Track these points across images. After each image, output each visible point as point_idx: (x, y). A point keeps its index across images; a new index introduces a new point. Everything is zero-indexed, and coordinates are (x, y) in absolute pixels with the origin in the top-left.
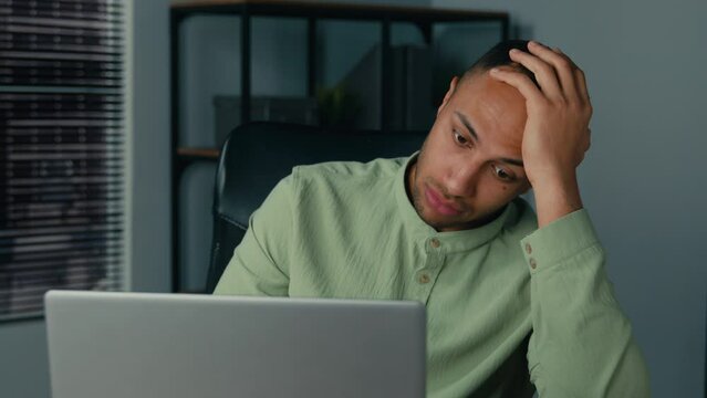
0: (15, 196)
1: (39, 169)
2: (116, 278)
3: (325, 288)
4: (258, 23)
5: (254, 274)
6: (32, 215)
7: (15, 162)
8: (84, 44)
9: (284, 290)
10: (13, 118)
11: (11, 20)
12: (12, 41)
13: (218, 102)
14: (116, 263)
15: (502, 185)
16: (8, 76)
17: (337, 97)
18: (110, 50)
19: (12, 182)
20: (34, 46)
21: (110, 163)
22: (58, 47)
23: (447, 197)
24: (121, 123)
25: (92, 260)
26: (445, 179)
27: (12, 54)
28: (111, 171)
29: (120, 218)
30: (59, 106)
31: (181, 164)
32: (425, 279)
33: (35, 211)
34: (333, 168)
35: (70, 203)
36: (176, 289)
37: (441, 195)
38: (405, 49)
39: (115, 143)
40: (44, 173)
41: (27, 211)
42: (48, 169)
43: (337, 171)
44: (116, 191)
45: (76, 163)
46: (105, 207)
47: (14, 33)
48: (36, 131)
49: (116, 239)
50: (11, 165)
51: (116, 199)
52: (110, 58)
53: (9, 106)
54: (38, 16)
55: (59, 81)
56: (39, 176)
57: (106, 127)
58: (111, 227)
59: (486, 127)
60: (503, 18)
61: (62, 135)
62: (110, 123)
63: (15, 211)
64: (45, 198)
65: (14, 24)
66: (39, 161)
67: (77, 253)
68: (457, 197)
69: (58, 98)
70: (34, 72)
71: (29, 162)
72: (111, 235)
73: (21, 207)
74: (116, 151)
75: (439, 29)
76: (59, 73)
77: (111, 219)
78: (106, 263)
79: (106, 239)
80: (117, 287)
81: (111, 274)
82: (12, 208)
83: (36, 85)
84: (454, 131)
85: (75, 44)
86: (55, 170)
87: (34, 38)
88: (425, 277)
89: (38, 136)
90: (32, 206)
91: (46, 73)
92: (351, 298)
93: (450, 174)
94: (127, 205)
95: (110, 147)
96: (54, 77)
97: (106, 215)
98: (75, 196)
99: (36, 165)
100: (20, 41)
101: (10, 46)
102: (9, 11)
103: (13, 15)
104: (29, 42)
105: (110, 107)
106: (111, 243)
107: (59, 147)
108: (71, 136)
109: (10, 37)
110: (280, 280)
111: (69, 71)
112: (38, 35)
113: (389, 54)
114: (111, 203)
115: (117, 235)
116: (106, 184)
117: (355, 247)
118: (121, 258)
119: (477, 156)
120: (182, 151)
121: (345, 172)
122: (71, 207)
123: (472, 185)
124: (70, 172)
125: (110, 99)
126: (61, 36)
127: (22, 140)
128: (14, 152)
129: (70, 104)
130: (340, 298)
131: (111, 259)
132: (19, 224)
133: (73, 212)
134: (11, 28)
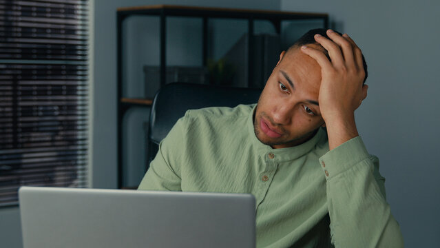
0: (22, 128)
1: (37, 111)
2: (83, 179)
3: (202, 185)
4: (170, 21)
5: (160, 177)
6: (33, 139)
7: (22, 107)
8: (65, 34)
9: (178, 187)
10: (21, 80)
11: (20, 19)
12: (21, 32)
13: (147, 69)
14: (83, 169)
15: (309, 118)
16: (18, 53)
17: (221, 66)
18: (80, 37)
19: (21, 119)
20: (35, 35)
21: (80, 108)
22: (50, 36)
23: (273, 124)
24: (86, 83)
25: (70, 168)
26: (272, 113)
27: (21, 40)
28: (80, 113)
29: (86, 142)
30: (50, 72)
31: (123, 108)
32: (266, 179)
33: (35, 137)
34: (211, 111)
35: (56, 132)
36: (120, 186)
37: (269, 123)
38: (263, 37)
39: (83, 95)
40: (41, 113)
41: (29, 137)
42: (42, 111)
43: (213, 113)
44: (83, 125)
45: (61, 107)
46: (76, 135)
47: (22, 27)
48: (35, 88)
49: (83, 155)
50: (20, 109)
51: (83, 130)
52: (80, 43)
53: (19, 72)
54: (36, 17)
55: (50, 57)
56: (38, 116)
57: (77, 85)
58: (80, 147)
59: (299, 80)
60: (325, 17)
61: (52, 90)
62: (80, 83)
63: (22, 137)
64: (41, 129)
65: (22, 21)
66: (37, 106)
67: (61, 163)
68: (279, 124)
69: (49, 67)
70: (35, 51)
71: (32, 107)
72: (80, 152)
73: (26, 135)
74: (83, 100)
75: (285, 24)
76: (50, 52)
77: (80, 142)
78: (77, 170)
79: (77, 155)
80: (84, 185)
81: (80, 177)
82: (21, 135)
83: (36, 59)
84: (279, 82)
85: (60, 34)
86: (47, 112)
87: (35, 30)
88: (266, 177)
89: (37, 90)
90: (33, 134)
91: (42, 52)
92: (218, 192)
93: (275, 110)
94: (90, 133)
95: (80, 98)
96: (46, 54)
97: (78, 140)
98: (59, 128)
99: (36, 108)
100: (26, 32)
101: (20, 35)
102: (19, 13)
103: (22, 16)
104: (32, 33)
105: (80, 73)
106: (80, 157)
107: (50, 98)
108: (57, 91)
109: (20, 30)
110: (176, 181)
111: (56, 51)
112: (37, 28)
113: (253, 40)
114: (80, 133)
115: (84, 152)
116: (77, 120)
117: (222, 160)
118: (86, 167)
119: (293, 99)
120: (124, 100)
121: (218, 113)
122: (57, 135)
123: (289, 118)
124: (57, 113)
125: (80, 68)
126: (51, 29)
127: (27, 93)
128: (23, 101)
129: (57, 71)
130: (211, 192)
131: (80, 167)
132: (25, 145)
133: (58, 138)
134: (21, 24)
